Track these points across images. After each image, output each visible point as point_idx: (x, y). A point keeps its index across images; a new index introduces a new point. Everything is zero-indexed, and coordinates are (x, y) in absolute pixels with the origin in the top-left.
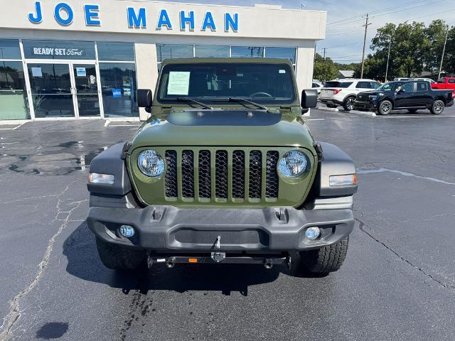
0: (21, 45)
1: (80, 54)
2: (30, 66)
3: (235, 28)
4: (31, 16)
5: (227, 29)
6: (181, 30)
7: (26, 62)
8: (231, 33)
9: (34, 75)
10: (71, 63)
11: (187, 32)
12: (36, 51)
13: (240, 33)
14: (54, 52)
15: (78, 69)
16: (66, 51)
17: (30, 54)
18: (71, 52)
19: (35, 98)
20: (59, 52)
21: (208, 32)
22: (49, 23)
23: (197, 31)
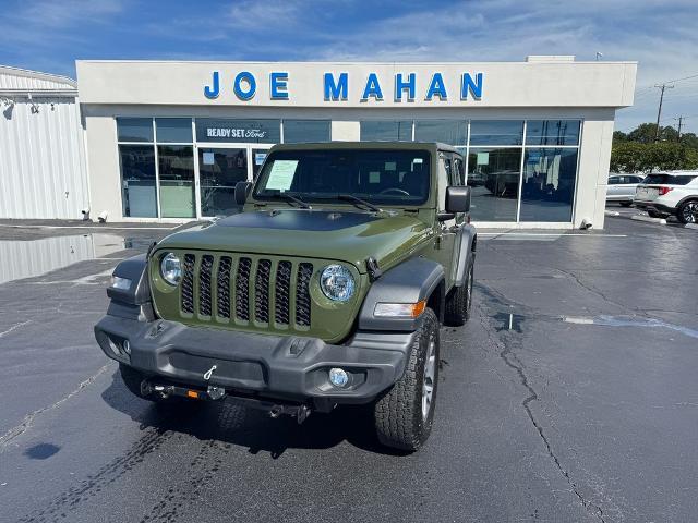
0: (194, 124)
1: (261, 136)
2: (201, 151)
3: (477, 94)
4: (207, 89)
5: (465, 96)
6: (395, 101)
7: (197, 145)
8: (470, 102)
9: (205, 162)
10: (249, 147)
11: (404, 103)
12: (211, 132)
13: (485, 101)
14: (231, 133)
15: (257, 155)
16: (245, 132)
17: (203, 137)
18: (252, 134)
19: (205, 192)
20: (236, 133)
21: (436, 102)
22: (227, 97)
23: (420, 101)
